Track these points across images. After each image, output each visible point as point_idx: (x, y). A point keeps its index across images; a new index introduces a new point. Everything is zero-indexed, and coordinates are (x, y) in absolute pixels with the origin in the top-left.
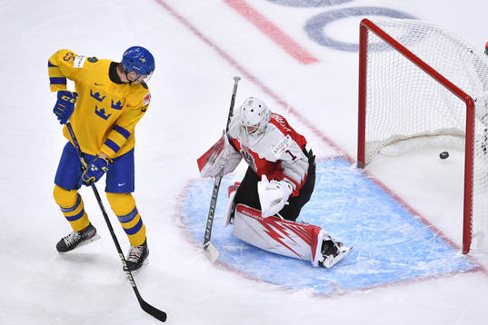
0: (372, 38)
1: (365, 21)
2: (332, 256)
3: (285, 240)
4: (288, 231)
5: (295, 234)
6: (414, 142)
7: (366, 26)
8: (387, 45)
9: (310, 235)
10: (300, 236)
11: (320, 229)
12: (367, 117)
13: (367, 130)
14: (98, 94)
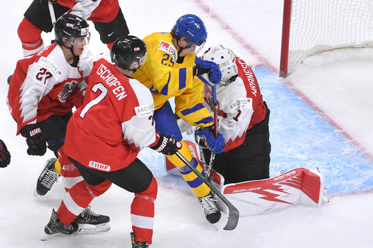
12: (291, 25)
13: (290, 40)
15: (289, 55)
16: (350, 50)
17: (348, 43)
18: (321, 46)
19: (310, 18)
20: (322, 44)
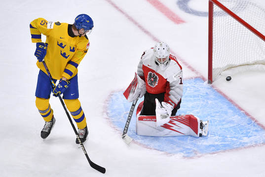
0: (216, 8)
4: (175, 122)
6: (240, 69)
7: (212, 2)
8: (224, 12)
9: (188, 120)
10: (182, 123)
12: (213, 54)
13: (213, 62)
14: (62, 44)
15: (213, 71)
16: (247, 66)
17: (246, 62)
18: (230, 65)
19: (223, 49)
20: (231, 63)
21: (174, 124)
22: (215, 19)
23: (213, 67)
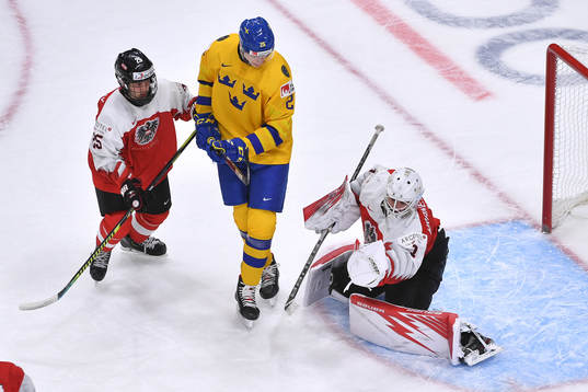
0: (562, 67)
1: (553, 47)
2: (477, 352)
3: (415, 334)
4: (417, 323)
5: (426, 327)
7: (555, 53)
9: (444, 325)
10: (433, 328)
11: (456, 316)
14: (227, 78)
21: (415, 327)
22: (561, 92)
23: (554, 197)
